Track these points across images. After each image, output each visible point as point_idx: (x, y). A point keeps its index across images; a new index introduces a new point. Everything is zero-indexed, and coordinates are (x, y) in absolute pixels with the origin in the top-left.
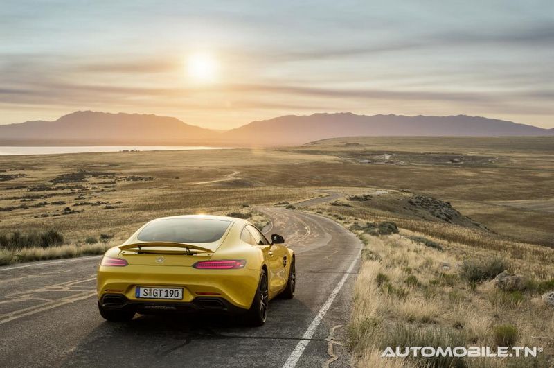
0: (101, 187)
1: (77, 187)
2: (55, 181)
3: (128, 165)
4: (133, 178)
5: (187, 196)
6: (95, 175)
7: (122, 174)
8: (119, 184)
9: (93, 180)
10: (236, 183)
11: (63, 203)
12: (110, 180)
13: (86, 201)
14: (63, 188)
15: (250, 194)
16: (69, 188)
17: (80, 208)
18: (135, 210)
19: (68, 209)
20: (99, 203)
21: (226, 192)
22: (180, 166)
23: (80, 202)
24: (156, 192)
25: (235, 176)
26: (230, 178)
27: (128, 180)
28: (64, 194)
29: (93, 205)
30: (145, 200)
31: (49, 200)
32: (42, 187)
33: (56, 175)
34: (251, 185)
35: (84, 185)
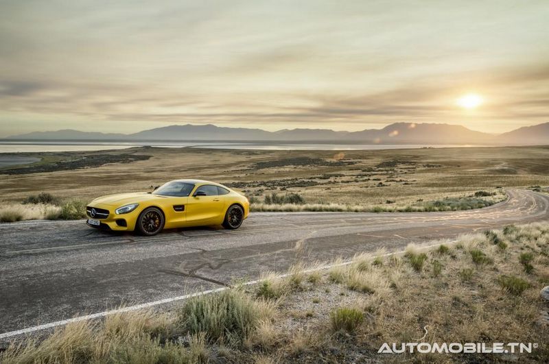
0: (406, 171)
1: (391, 170)
2: (378, 166)
3: (425, 157)
4: (428, 166)
5: (461, 179)
6: (403, 163)
7: (421, 163)
8: (418, 169)
9: (402, 166)
10: (503, 171)
11: (379, 180)
12: (412, 166)
13: (394, 179)
14: (382, 171)
15: (511, 179)
16: (387, 171)
17: (389, 183)
18: (423, 186)
19: (381, 183)
20: (401, 181)
21: (492, 177)
22: (462, 159)
23: (389, 179)
24: (441, 175)
25: (503, 166)
26: (497, 168)
27: (424, 167)
28: (382, 174)
29: (397, 181)
30: (432, 180)
31: (372, 178)
32: (370, 170)
33: (379, 163)
34: (515, 173)
35: (396, 169)
